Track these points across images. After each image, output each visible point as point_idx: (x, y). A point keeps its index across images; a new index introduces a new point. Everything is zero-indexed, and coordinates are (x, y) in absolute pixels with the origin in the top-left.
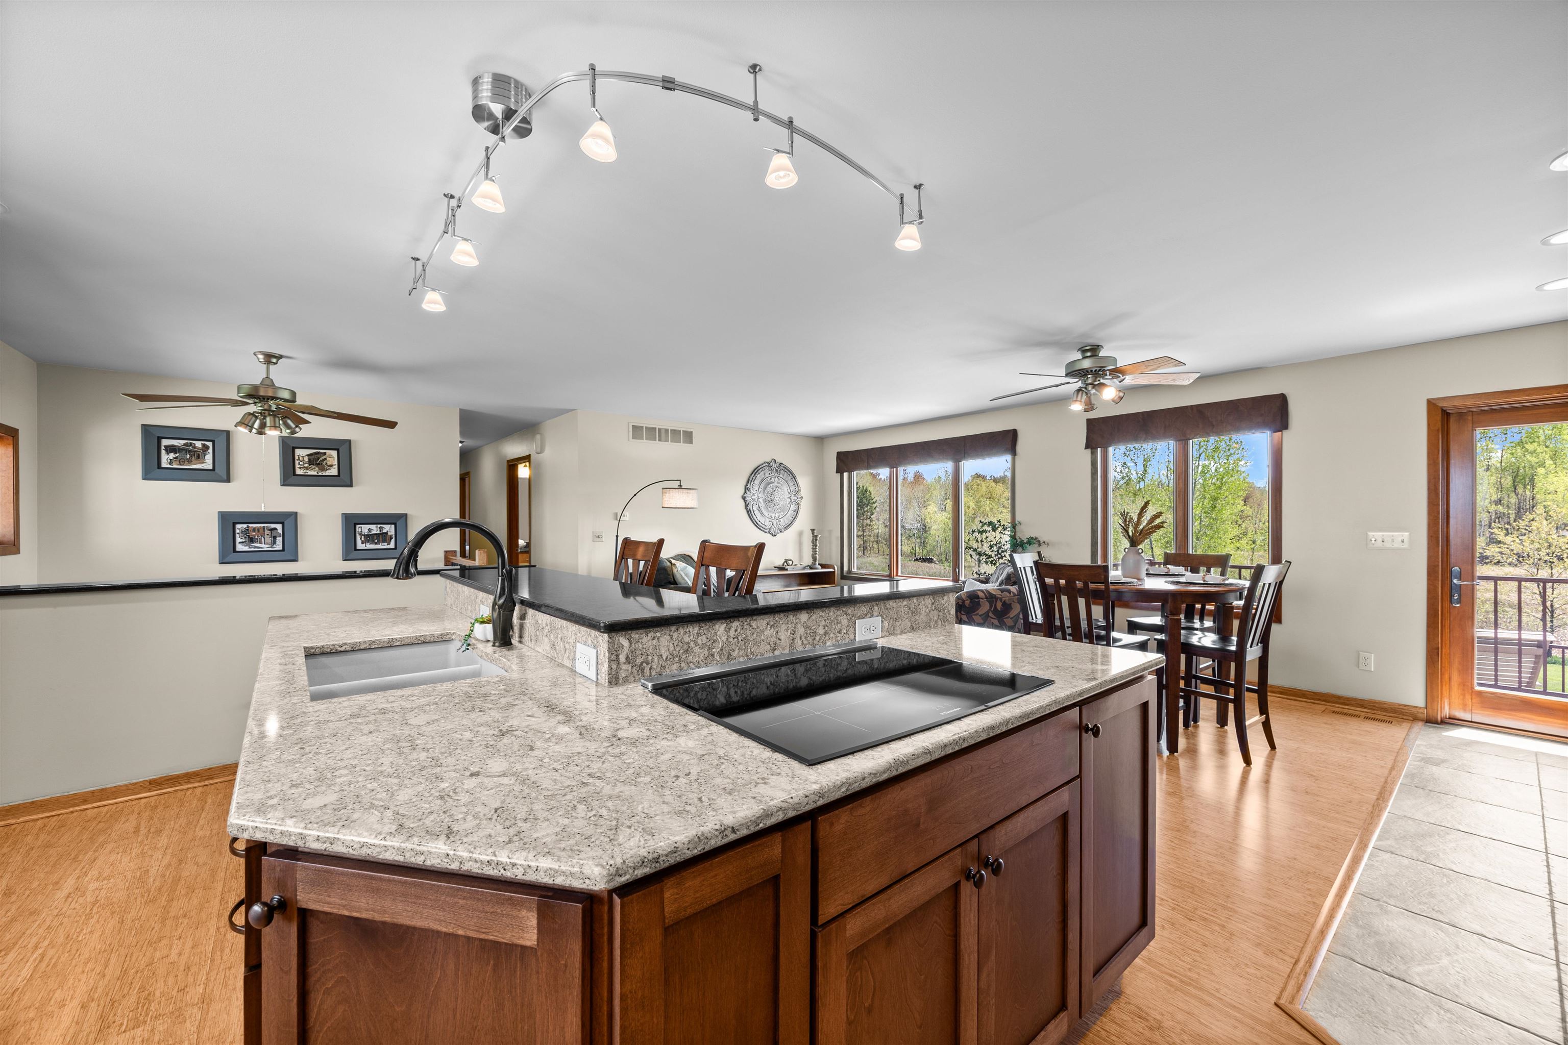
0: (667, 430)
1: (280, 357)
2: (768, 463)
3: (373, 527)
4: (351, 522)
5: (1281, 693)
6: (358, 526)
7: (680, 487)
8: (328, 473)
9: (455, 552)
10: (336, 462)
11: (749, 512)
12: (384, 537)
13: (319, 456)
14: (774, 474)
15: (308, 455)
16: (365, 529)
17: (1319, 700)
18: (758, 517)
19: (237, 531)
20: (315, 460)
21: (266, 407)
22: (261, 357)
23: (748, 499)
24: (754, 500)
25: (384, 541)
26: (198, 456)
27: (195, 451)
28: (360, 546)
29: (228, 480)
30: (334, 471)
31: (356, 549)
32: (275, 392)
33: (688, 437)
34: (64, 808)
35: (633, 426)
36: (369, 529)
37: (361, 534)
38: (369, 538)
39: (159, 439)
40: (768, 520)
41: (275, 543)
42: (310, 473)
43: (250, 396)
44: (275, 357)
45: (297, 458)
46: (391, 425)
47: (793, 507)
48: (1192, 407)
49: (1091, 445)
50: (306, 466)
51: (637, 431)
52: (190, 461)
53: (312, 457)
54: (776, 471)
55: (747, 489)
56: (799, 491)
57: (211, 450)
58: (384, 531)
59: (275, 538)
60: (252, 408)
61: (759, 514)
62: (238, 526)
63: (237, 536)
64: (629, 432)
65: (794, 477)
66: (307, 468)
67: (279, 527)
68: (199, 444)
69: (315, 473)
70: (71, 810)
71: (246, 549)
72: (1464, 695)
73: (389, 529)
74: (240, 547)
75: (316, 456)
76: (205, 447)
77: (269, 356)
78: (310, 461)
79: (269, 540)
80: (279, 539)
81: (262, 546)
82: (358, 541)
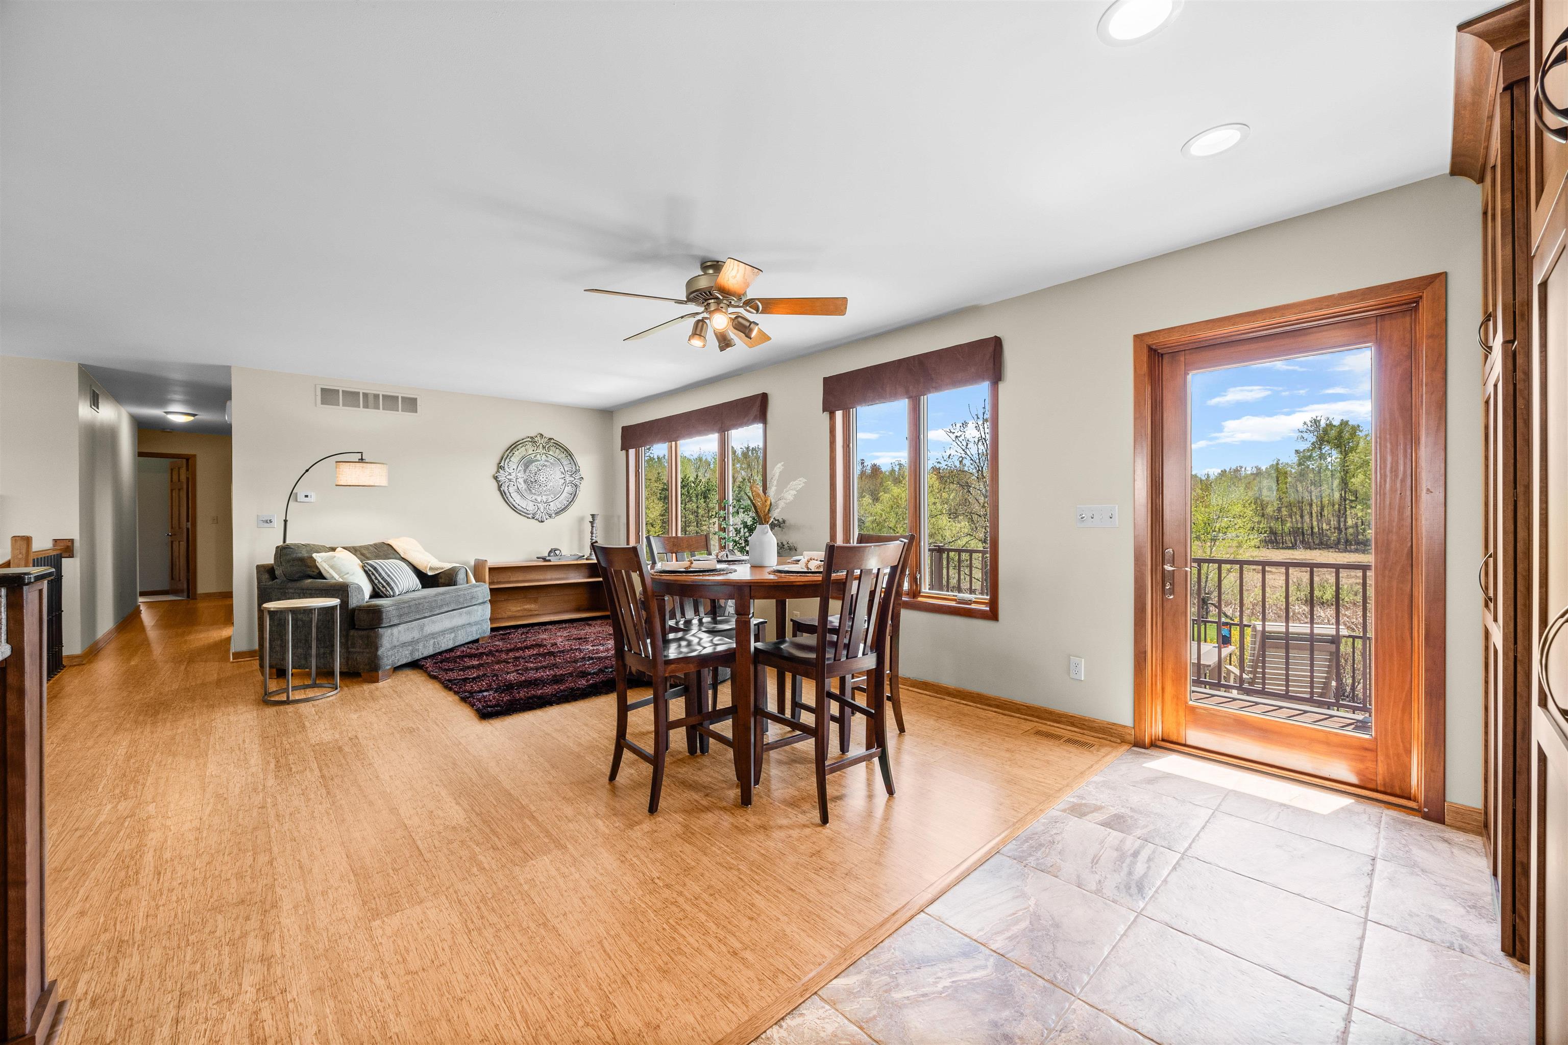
0: (376, 397)
2: (532, 438)
5: (997, 707)
7: (362, 460)
11: (503, 494)
14: (541, 450)
17: (1033, 716)
18: (517, 499)
23: (502, 478)
24: (510, 480)
33: (411, 404)
35: (322, 390)
40: (531, 504)
47: (569, 489)
48: (914, 357)
49: (829, 407)
51: (329, 396)
54: (544, 447)
55: (500, 467)
56: (577, 471)
61: (519, 497)
64: (316, 395)
65: (570, 455)
72: (1177, 711)
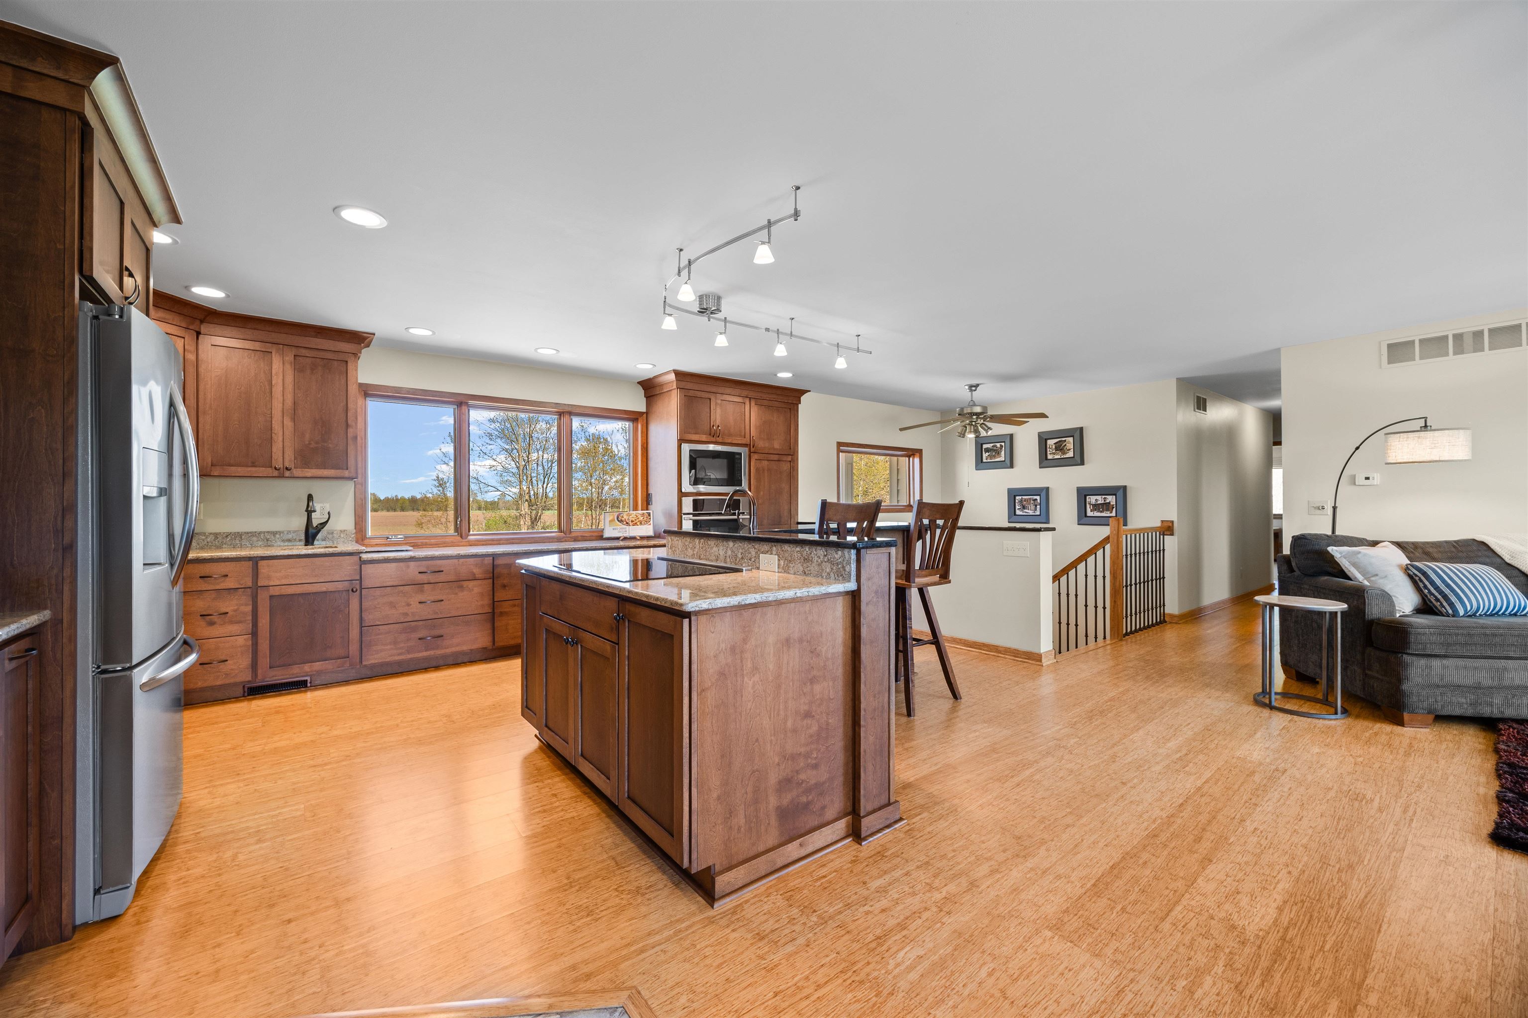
1: (977, 386)
3: (1099, 498)
4: (1083, 494)
6: (1087, 497)
7: (1425, 427)
8: (1067, 456)
10: (1073, 447)
12: (1106, 506)
13: (1061, 443)
15: (1053, 444)
16: (1092, 499)
19: (1016, 501)
20: (1060, 447)
22: (967, 388)
25: (1107, 510)
26: (997, 452)
27: (997, 450)
28: (1089, 513)
29: (1012, 466)
30: (1071, 454)
31: (1087, 516)
35: (1390, 346)
36: (1096, 500)
37: (1090, 504)
38: (1096, 507)
39: (982, 445)
41: (1036, 510)
42: (1056, 457)
44: (974, 386)
45: (1048, 447)
50: (1052, 452)
51: (1399, 351)
52: (994, 457)
53: (1057, 445)
57: (1004, 449)
58: (1108, 501)
59: (1036, 506)
62: (1017, 498)
63: (1016, 504)
64: (1380, 355)
66: (1054, 454)
67: (1038, 498)
68: (998, 445)
69: (1059, 457)
71: (1021, 513)
74: (1018, 512)
75: (1059, 444)
76: (1001, 446)
77: (971, 387)
78: (1056, 447)
79: (1033, 507)
80: (1038, 507)
81: (1029, 511)
82: (1088, 510)
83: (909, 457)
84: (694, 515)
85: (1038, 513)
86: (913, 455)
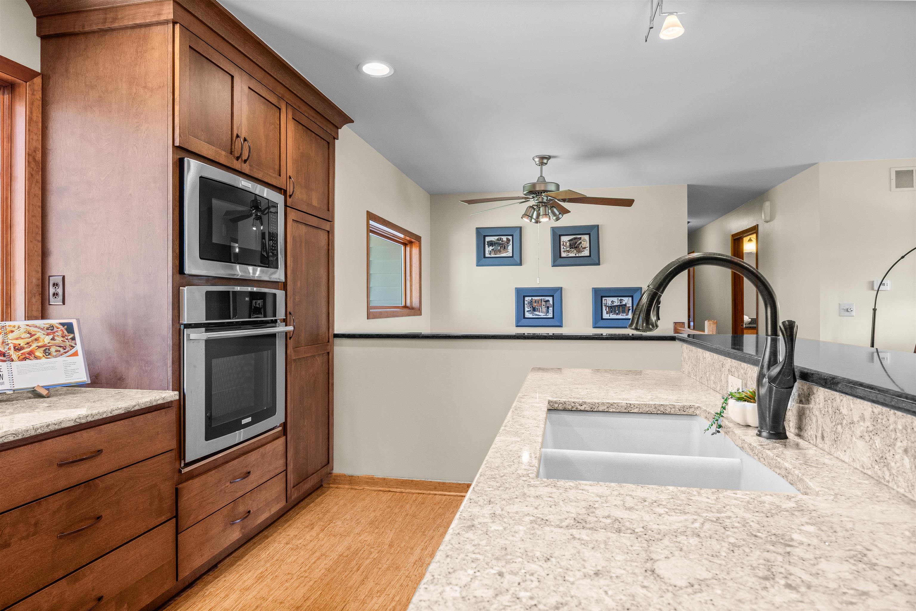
1: (549, 158)
3: (615, 299)
4: (599, 295)
6: (604, 299)
8: (582, 254)
9: (683, 323)
10: (588, 245)
12: (622, 308)
13: (576, 240)
15: (569, 241)
16: (608, 301)
19: (526, 302)
20: (574, 245)
21: (540, 200)
22: (537, 160)
25: (623, 312)
26: (504, 247)
27: (502, 244)
28: (605, 316)
29: (521, 264)
30: (586, 253)
31: (602, 319)
32: (546, 186)
34: (426, 490)
35: (898, 173)
36: (612, 302)
37: (606, 306)
38: (612, 309)
39: (485, 236)
41: (548, 312)
42: (571, 255)
43: (531, 192)
44: (546, 158)
45: (562, 243)
46: (628, 203)
50: (568, 249)
52: (500, 251)
53: (572, 242)
57: (511, 243)
58: (624, 303)
59: (548, 308)
60: (532, 202)
62: (527, 299)
63: (526, 306)
64: (890, 180)
66: (568, 251)
67: (550, 299)
68: (504, 238)
69: (574, 255)
70: (429, 492)
71: (531, 316)
73: (627, 301)
74: (528, 315)
75: (574, 241)
76: (508, 240)
77: (542, 158)
78: (570, 245)
79: (544, 309)
80: (551, 309)
81: (541, 314)
82: (604, 312)
83: (405, 245)
84: (208, 327)
85: (550, 315)
86: (411, 242)
